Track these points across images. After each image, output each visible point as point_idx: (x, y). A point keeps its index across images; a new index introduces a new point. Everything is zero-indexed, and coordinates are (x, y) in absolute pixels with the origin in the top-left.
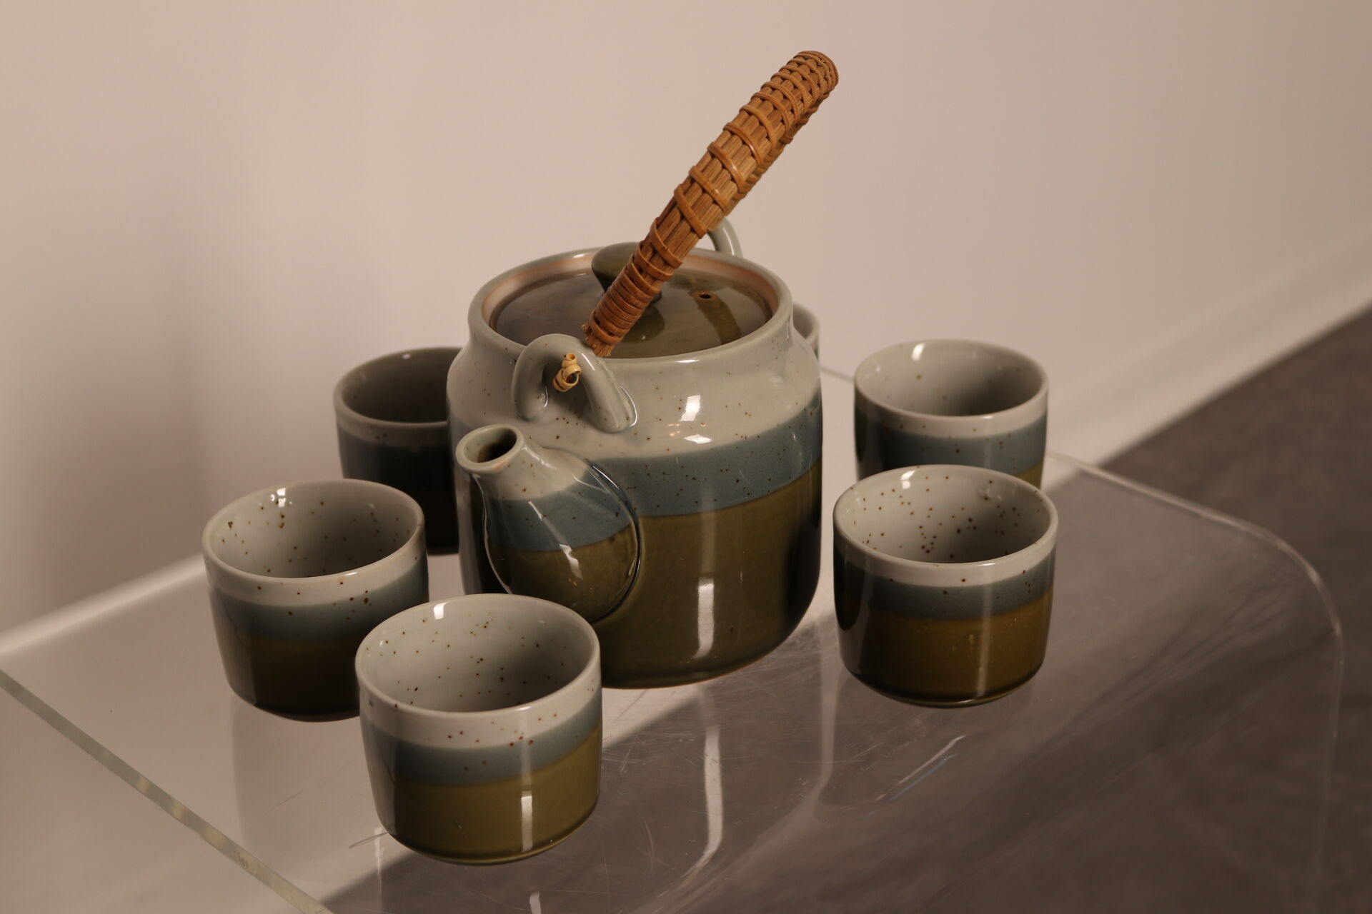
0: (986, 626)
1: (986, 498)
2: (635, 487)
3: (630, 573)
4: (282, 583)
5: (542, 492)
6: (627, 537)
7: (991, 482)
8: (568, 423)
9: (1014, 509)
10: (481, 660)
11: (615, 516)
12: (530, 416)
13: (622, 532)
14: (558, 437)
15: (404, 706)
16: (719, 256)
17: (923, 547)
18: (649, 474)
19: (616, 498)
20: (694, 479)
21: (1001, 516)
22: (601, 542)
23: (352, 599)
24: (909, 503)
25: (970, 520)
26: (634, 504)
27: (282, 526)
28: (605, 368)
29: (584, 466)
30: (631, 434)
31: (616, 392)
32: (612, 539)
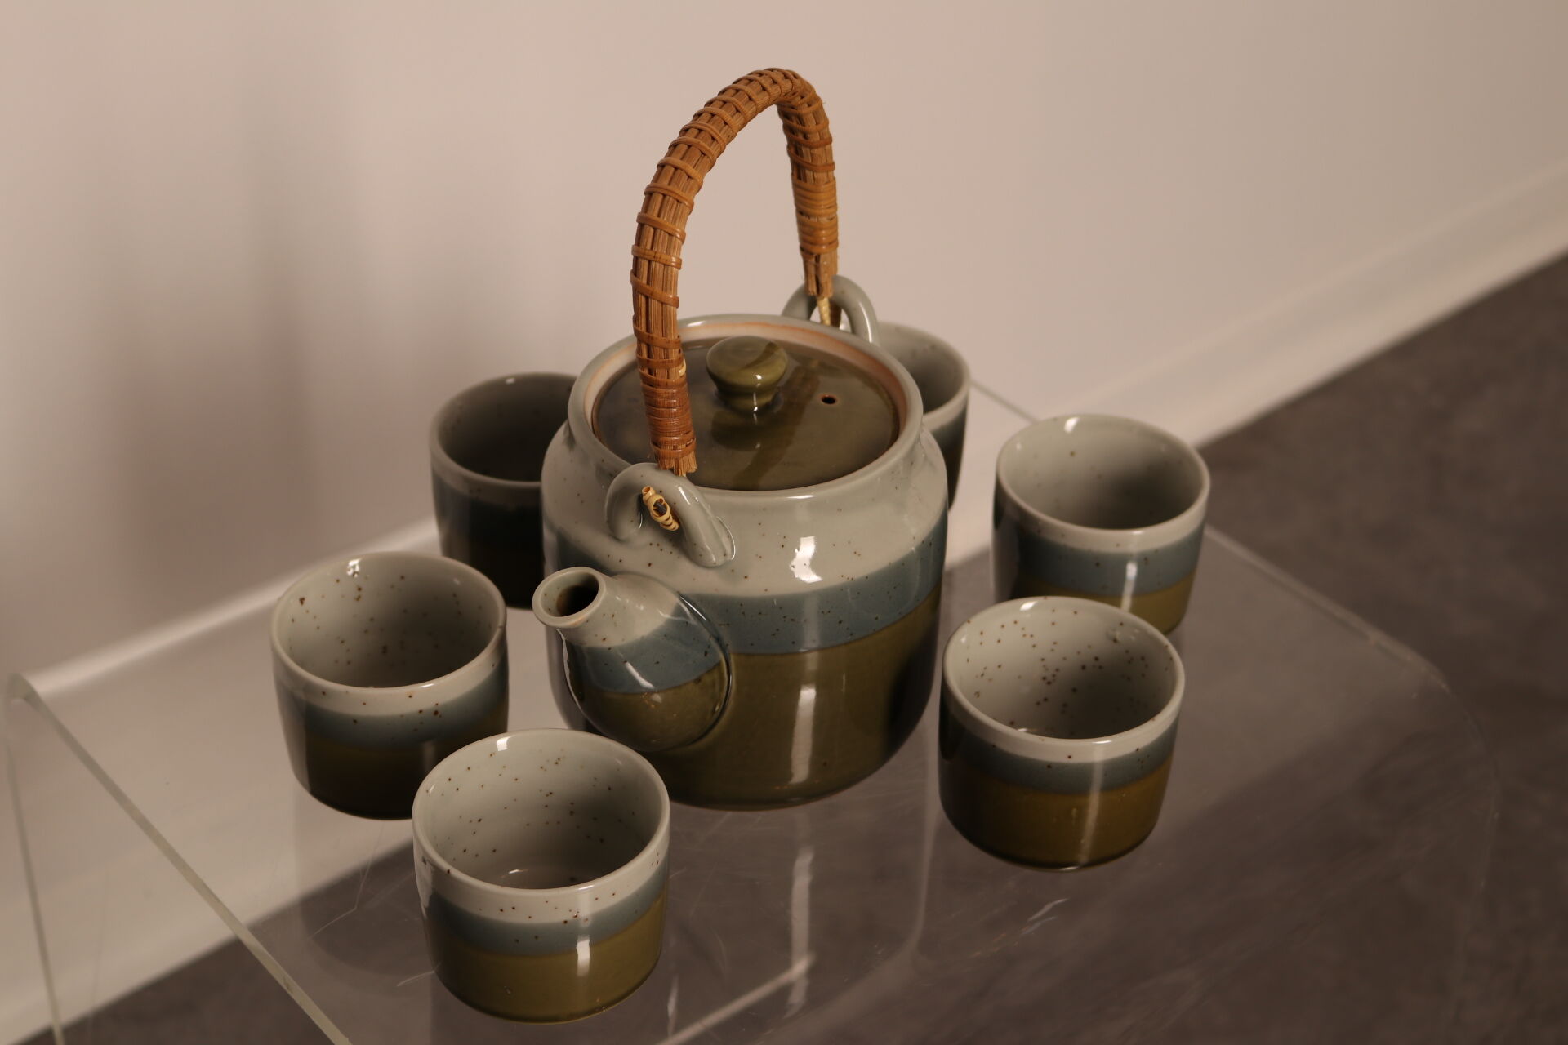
0: (1094, 801)
1: (1115, 641)
2: (728, 624)
3: (717, 708)
4: (347, 692)
5: (623, 640)
6: (716, 675)
7: (1122, 624)
8: (661, 550)
9: (1143, 659)
10: (551, 793)
11: (703, 655)
12: (622, 537)
13: (709, 672)
14: (650, 565)
15: (456, 873)
16: (853, 339)
17: (1044, 678)
18: (743, 613)
19: (706, 634)
20: (792, 620)
21: (1129, 662)
22: (686, 684)
23: (421, 711)
24: (1032, 636)
25: (1096, 659)
26: (726, 640)
27: (358, 599)
28: (704, 505)
29: (676, 600)
30: (728, 569)
31: (714, 529)
32: (698, 680)
